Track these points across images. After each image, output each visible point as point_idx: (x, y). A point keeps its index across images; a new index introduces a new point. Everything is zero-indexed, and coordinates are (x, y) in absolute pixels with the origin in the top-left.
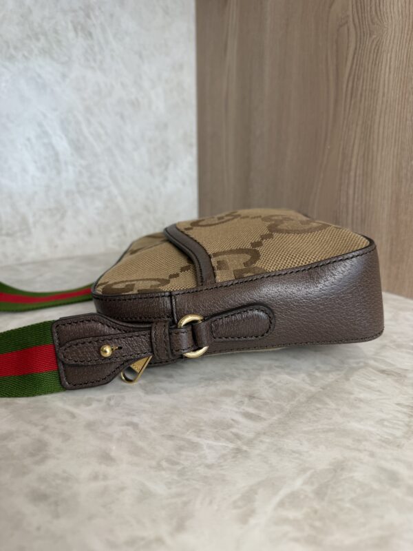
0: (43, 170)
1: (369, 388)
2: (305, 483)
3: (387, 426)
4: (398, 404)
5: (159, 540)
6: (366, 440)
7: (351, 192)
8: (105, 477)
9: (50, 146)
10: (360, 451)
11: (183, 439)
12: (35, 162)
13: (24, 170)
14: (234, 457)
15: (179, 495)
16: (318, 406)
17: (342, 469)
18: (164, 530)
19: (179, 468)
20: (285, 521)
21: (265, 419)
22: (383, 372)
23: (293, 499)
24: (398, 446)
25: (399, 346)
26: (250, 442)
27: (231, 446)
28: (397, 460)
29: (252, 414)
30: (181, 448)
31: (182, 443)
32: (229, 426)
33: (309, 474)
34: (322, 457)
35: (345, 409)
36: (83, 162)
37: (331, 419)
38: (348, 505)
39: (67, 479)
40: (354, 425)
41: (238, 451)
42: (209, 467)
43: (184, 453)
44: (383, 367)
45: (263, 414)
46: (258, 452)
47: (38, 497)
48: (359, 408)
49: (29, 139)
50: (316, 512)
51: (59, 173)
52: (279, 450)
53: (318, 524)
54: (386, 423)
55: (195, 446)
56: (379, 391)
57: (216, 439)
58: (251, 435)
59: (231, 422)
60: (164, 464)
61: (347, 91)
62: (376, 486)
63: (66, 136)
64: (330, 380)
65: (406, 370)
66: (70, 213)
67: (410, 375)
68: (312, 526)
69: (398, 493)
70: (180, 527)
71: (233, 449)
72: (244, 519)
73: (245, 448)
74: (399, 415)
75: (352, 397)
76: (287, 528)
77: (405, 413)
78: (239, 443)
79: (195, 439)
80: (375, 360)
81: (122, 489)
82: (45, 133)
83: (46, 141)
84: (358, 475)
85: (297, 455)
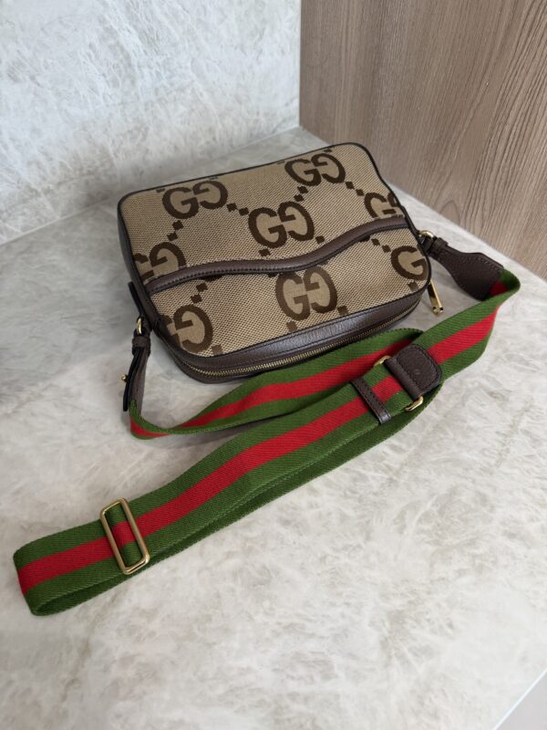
0: (115, 83)
1: (479, 414)
2: (433, 505)
3: (486, 456)
4: (498, 433)
5: (359, 546)
6: (472, 469)
7: (501, 148)
8: (317, 506)
9: (118, 48)
10: (466, 478)
11: (354, 471)
12: (104, 75)
13: (93, 90)
14: (390, 486)
15: (363, 516)
16: (442, 436)
17: (455, 494)
18: (360, 540)
19: (358, 496)
20: (422, 531)
21: (404, 451)
22: (491, 394)
23: (427, 517)
24: (491, 474)
25: (510, 357)
26: (397, 473)
27: (386, 476)
28: (489, 485)
29: (396, 446)
30: (355, 480)
31: (355, 475)
32: (383, 459)
33: (435, 497)
34: (443, 484)
35: (460, 439)
36: (160, 59)
37: (449, 449)
38: (457, 520)
39: (295, 508)
40: (465, 455)
41: (391, 480)
42: (375, 494)
43: (358, 483)
44: (493, 388)
45: (404, 446)
46: (403, 481)
47: (286, 523)
48: (469, 437)
49: (91, 46)
50: (439, 525)
51: (133, 82)
52: (416, 479)
53: (440, 533)
54: (486, 453)
55: (363, 478)
56: (485, 418)
57: (376, 471)
58: (397, 466)
59: (383, 455)
60: (348, 493)
61: (525, 21)
62: (473, 506)
63: (135, 27)
64: (451, 406)
65: (510, 391)
66: (151, 130)
67: (511, 398)
68: (437, 534)
69: (485, 510)
70: (368, 538)
71: (388, 479)
72: (401, 531)
73: (395, 478)
74: (497, 444)
75: (466, 425)
76: (423, 536)
77: (500, 442)
78: (391, 473)
79: (363, 472)
80: (487, 377)
81: (330, 514)
82: (110, 31)
83: (112, 42)
84: (464, 498)
85: (427, 483)
